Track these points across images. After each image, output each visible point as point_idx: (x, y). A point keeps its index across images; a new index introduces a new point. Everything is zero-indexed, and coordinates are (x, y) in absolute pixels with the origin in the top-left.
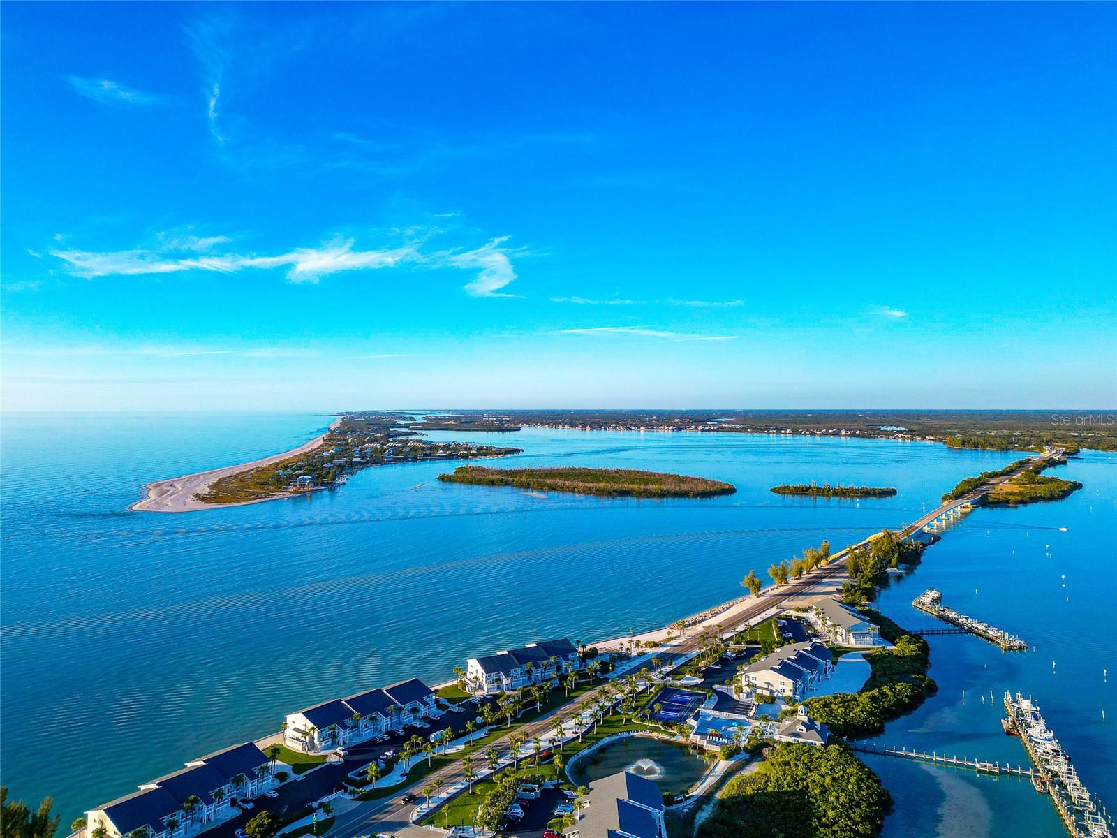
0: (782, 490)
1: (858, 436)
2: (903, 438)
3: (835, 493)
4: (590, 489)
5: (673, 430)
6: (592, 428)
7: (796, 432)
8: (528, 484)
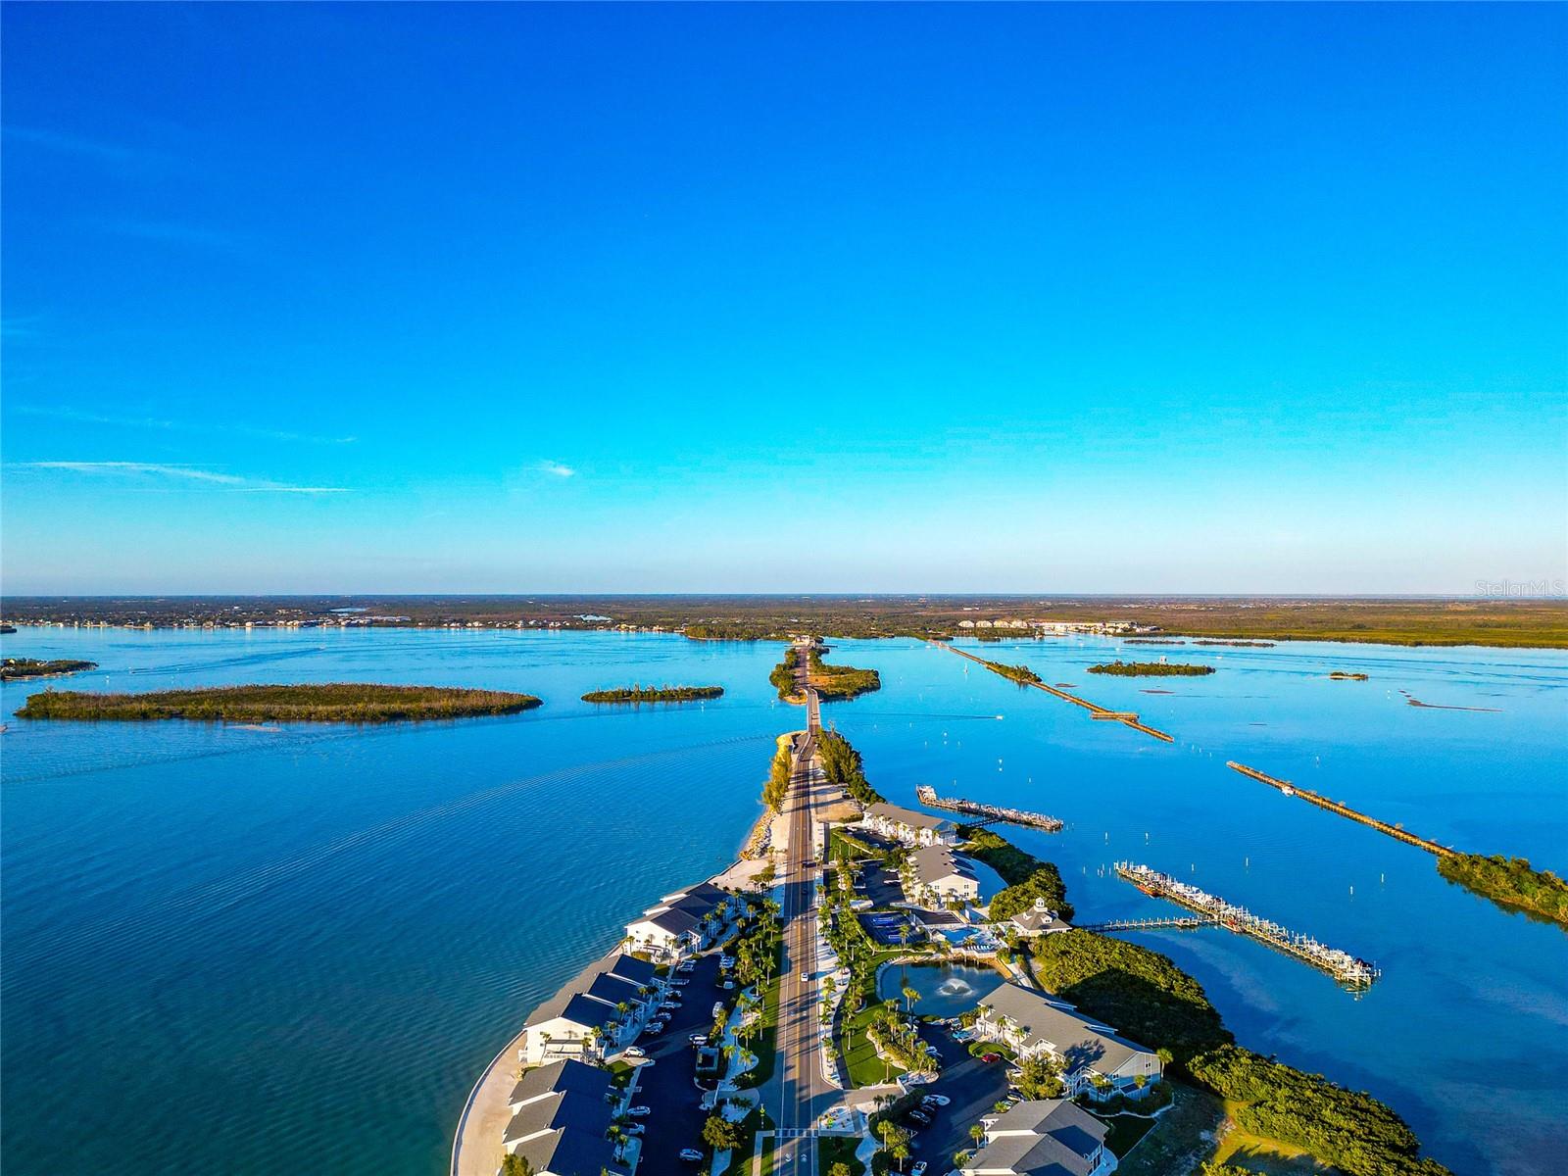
0: (596, 698)
1: (566, 628)
2: (628, 629)
3: (663, 697)
4: (338, 713)
5: (301, 626)
6: (157, 625)
7: (487, 625)
8: (218, 713)
